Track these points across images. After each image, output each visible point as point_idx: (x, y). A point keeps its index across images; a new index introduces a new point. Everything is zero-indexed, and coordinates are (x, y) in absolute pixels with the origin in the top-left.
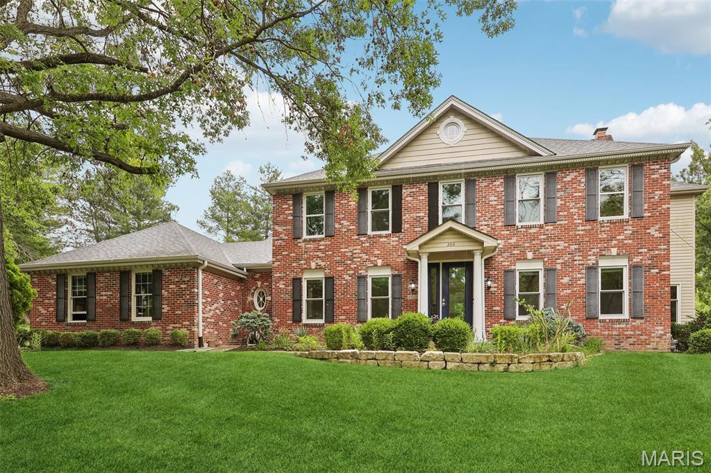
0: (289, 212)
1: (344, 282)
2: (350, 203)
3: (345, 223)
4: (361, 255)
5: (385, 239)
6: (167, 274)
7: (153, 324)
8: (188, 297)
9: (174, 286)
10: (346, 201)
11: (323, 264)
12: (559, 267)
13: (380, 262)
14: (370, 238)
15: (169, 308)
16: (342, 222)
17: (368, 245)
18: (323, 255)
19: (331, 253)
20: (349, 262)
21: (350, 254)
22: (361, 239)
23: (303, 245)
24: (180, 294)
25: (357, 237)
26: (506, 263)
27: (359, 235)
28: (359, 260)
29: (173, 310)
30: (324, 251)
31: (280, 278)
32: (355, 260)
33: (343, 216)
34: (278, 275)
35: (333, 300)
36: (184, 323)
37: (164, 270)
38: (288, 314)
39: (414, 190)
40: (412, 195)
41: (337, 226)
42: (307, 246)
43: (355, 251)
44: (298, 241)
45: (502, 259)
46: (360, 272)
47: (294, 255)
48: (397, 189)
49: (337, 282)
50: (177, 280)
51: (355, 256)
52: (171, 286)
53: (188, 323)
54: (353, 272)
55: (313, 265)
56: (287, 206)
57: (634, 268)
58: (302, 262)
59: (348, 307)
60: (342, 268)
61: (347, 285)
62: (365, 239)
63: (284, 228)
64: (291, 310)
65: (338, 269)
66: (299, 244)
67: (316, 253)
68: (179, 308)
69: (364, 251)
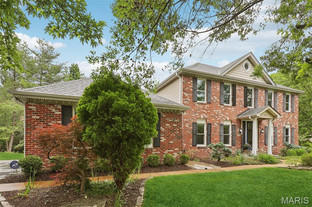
0: (191, 86)
1: (215, 126)
2: (217, 88)
3: (216, 98)
4: (221, 114)
5: (230, 108)
6: (164, 116)
7: (154, 150)
8: (178, 132)
9: (169, 125)
10: (216, 87)
11: (206, 116)
12: (277, 126)
13: (228, 119)
14: (225, 107)
15: (165, 139)
16: (214, 97)
17: (224, 110)
18: (206, 112)
19: (209, 111)
20: (217, 117)
21: (217, 113)
22: (222, 107)
23: (197, 105)
24: (173, 130)
25: (220, 105)
26: (265, 124)
27: (220, 104)
28: (220, 116)
29: (168, 140)
30: (206, 110)
31: (187, 122)
32: (219, 116)
33: (214, 94)
34: (186, 120)
35: (211, 135)
36: (175, 149)
37: (161, 113)
38: (190, 142)
39: (240, 88)
40: (239, 90)
41: (212, 98)
42: (199, 106)
43: (219, 112)
44: (196, 103)
45: (264, 122)
46: (221, 122)
47: (193, 110)
48: (234, 86)
49: (212, 126)
50: (170, 121)
51: (219, 114)
52: (167, 125)
53: (177, 149)
54: (218, 122)
55: (202, 117)
56: (190, 83)
57: (292, 129)
58: (197, 114)
59: (216, 139)
60: (214, 120)
61: (216, 128)
62: (223, 107)
63: (189, 94)
64: (192, 140)
65: (213, 120)
66: (196, 105)
67: (203, 111)
68: (172, 139)
69: (223, 112)
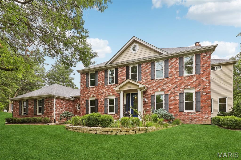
0: (85, 79)
1: (101, 101)
2: (102, 75)
3: (101, 81)
4: (105, 92)
5: (113, 86)
7: (42, 116)
8: (51, 107)
9: (47, 104)
10: (101, 74)
11: (94, 95)
13: (111, 94)
14: (108, 86)
15: (46, 111)
16: (100, 81)
17: (108, 88)
18: (95, 92)
19: (97, 91)
20: (102, 94)
21: (102, 91)
22: (106, 86)
23: (89, 89)
25: (104, 86)
26: (151, 93)
27: (105, 85)
28: (105, 93)
29: (47, 111)
30: (95, 91)
31: (83, 100)
32: (104, 93)
33: (100, 79)
34: (82, 99)
35: (98, 107)
39: (122, 69)
40: (121, 71)
41: (99, 82)
42: (90, 89)
43: (104, 91)
44: (88, 88)
45: (150, 91)
46: (105, 97)
47: (86, 92)
48: (116, 69)
49: (99, 101)
50: (48, 102)
51: (104, 92)
52: (46, 104)
53: (51, 115)
54: (103, 97)
55: (92, 96)
56: (84, 77)
57: (197, 93)
58: (89, 95)
59: (102, 109)
60: (100, 96)
62: (107, 86)
63: (84, 84)
65: (99, 96)
66: (88, 89)
67: (92, 92)
68: (48, 111)
69: (107, 90)
